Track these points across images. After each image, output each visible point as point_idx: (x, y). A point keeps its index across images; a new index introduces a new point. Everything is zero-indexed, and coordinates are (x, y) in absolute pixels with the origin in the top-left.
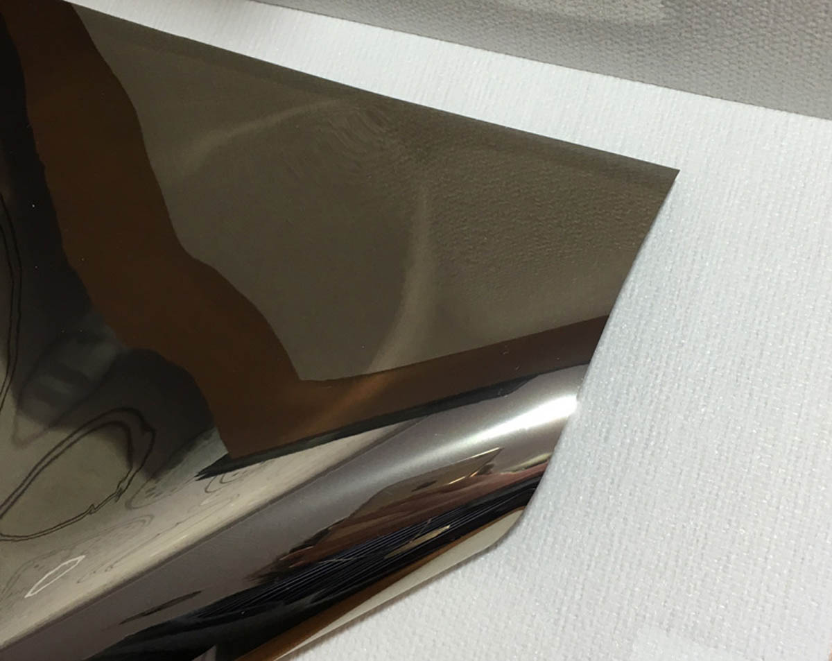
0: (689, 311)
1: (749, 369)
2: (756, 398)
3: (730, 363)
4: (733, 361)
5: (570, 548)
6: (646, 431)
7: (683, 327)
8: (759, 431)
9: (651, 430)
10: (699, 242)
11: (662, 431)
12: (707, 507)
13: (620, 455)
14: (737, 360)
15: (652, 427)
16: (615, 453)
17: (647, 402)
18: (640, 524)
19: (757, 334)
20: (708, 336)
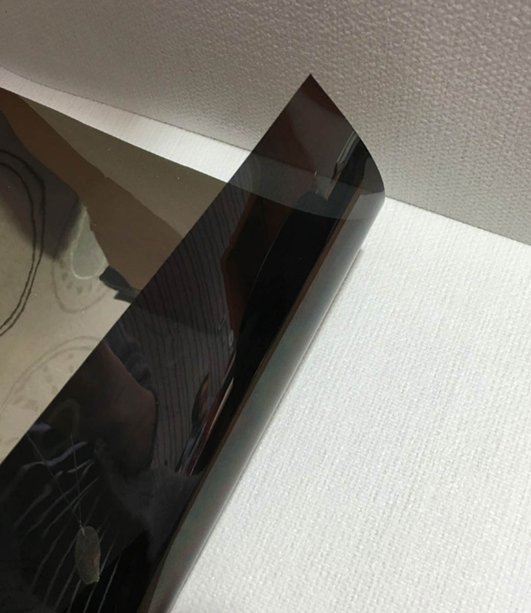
0: (446, 408)
1: (488, 458)
2: (492, 481)
3: (473, 452)
4: (476, 451)
5: (339, 582)
6: (406, 496)
7: (441, 419)
8: (492, 506)
9: (409, 496)
10: (458, 357)
11: (418, 498)
12: (447, 561)
13: (384, 513)
14: (480, 449)
15: (411, 494)
16: (381, 511)
17: (409, 473)
18: (395, 568)
19: (496, 432)
20: (459, 429)
